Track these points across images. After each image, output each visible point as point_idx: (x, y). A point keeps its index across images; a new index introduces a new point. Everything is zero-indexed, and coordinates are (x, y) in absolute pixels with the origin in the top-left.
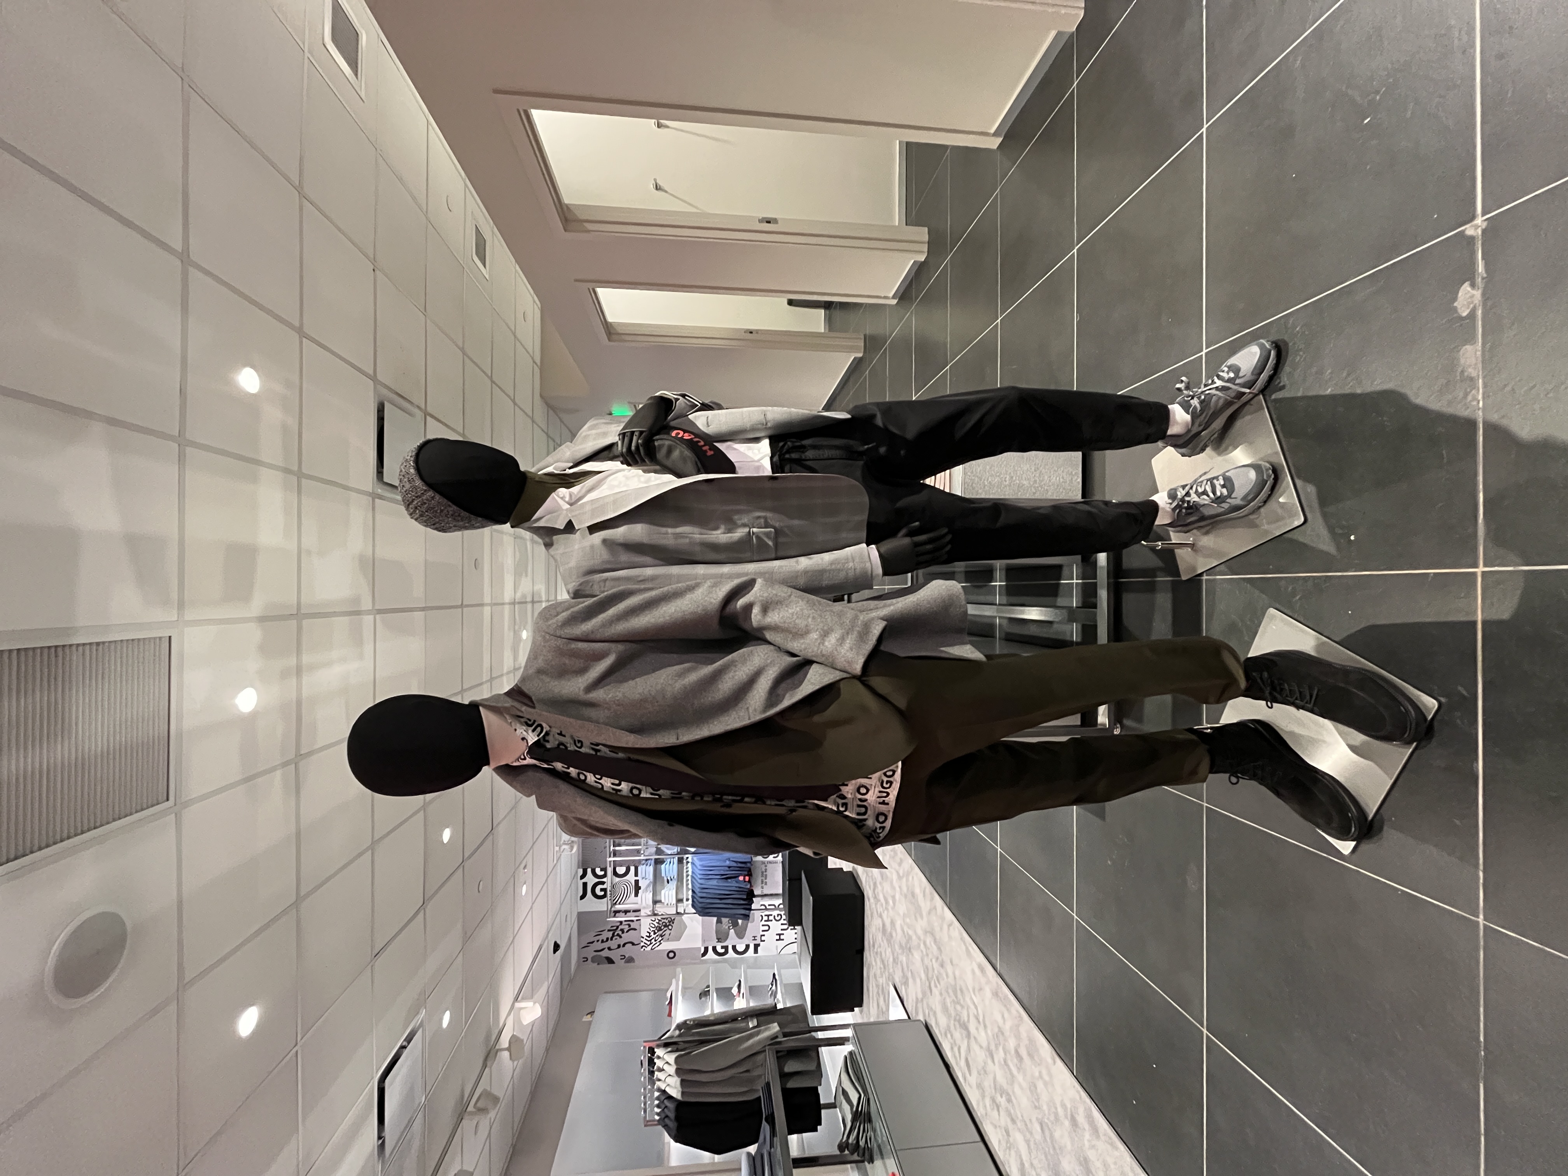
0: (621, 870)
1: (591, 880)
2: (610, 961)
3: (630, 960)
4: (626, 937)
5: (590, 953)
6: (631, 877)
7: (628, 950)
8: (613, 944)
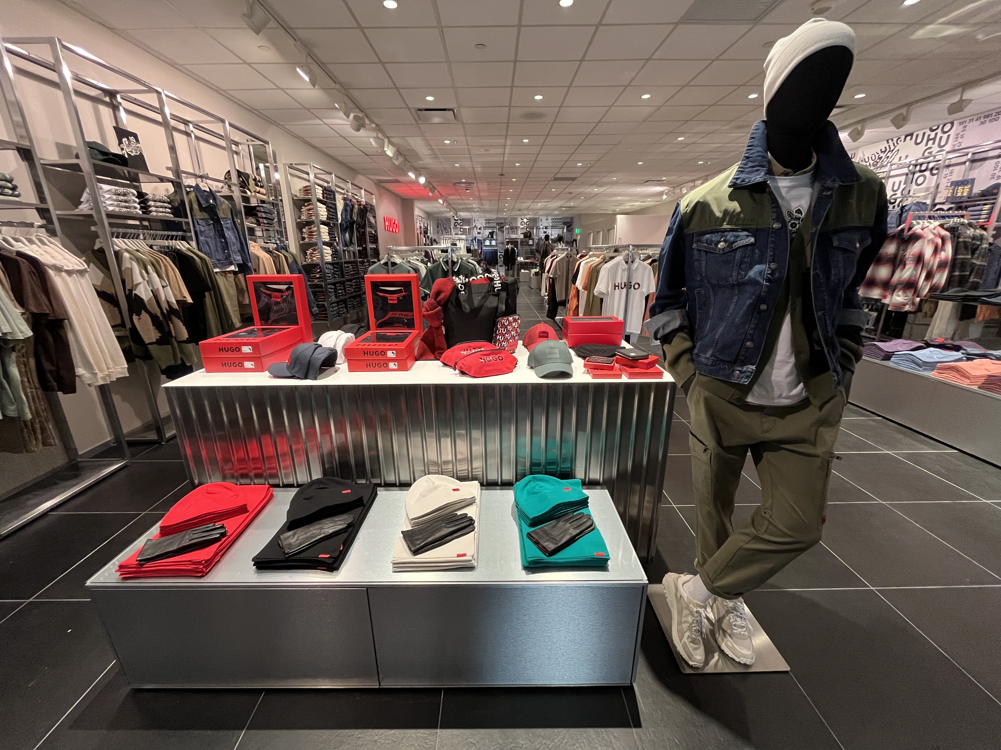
0: (462, 230)
1: (459, 222)
2: (438, 227)
3: (438, 233)
4: (444, 231)
5: (440, 222)
6: (460, 233)
7: (440, 232)
8: (442, 228)
